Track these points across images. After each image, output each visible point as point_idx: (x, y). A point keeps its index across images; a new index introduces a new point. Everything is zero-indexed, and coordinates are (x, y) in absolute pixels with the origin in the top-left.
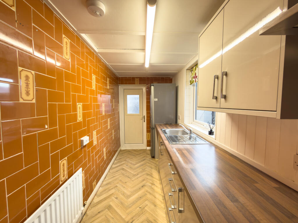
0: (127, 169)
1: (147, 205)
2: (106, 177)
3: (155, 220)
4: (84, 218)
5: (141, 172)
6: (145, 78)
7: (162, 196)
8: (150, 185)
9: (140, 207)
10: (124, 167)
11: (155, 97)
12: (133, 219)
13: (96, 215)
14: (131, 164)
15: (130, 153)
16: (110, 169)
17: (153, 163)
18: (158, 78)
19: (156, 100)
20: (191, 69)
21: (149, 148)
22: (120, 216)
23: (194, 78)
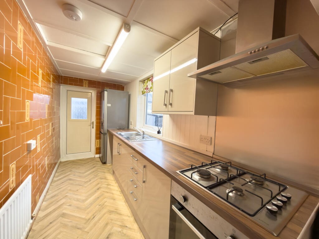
0: (75, 179)
1: (106, 201)
2: (48, 191)
3: (116, 209)
4: (30, 233)
5: (94, 178)
6: (96, 81)
7: (120, 191)
8: (106, 186)
9: (99, 204)
10: (72, 177)
11: (108, 103)
12: (94, 215)
13: (48, 226)
14: (80, 173)
15: (74, 163)
16: (52, 182)
17: (105, 168)
18: (110, 83)
19: (110, 105)
20: (143, 81)
21: (98, 156)
22: (79, 217)
23: (146, 89)
